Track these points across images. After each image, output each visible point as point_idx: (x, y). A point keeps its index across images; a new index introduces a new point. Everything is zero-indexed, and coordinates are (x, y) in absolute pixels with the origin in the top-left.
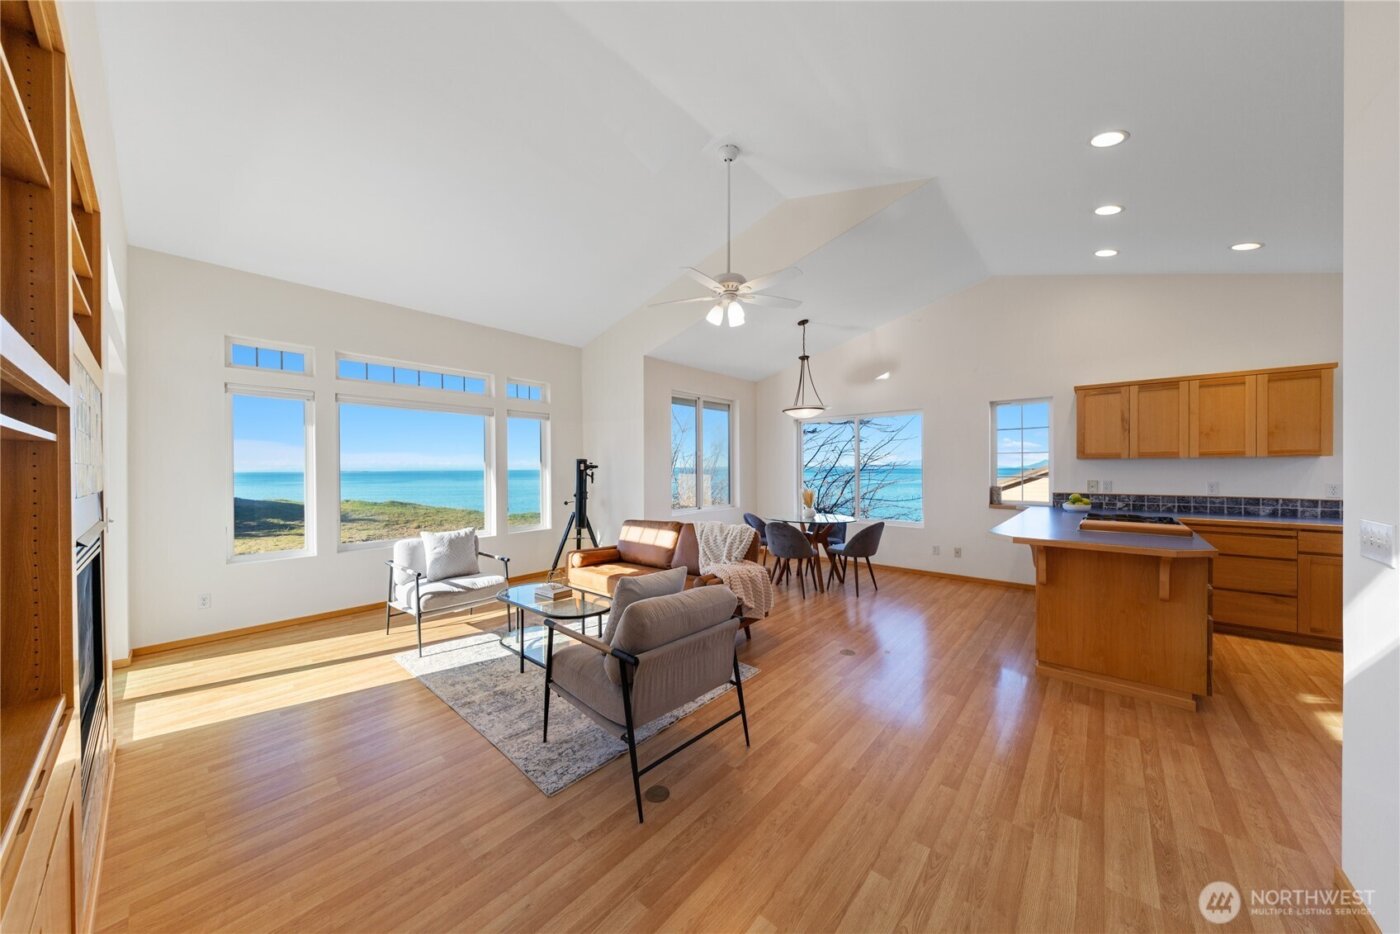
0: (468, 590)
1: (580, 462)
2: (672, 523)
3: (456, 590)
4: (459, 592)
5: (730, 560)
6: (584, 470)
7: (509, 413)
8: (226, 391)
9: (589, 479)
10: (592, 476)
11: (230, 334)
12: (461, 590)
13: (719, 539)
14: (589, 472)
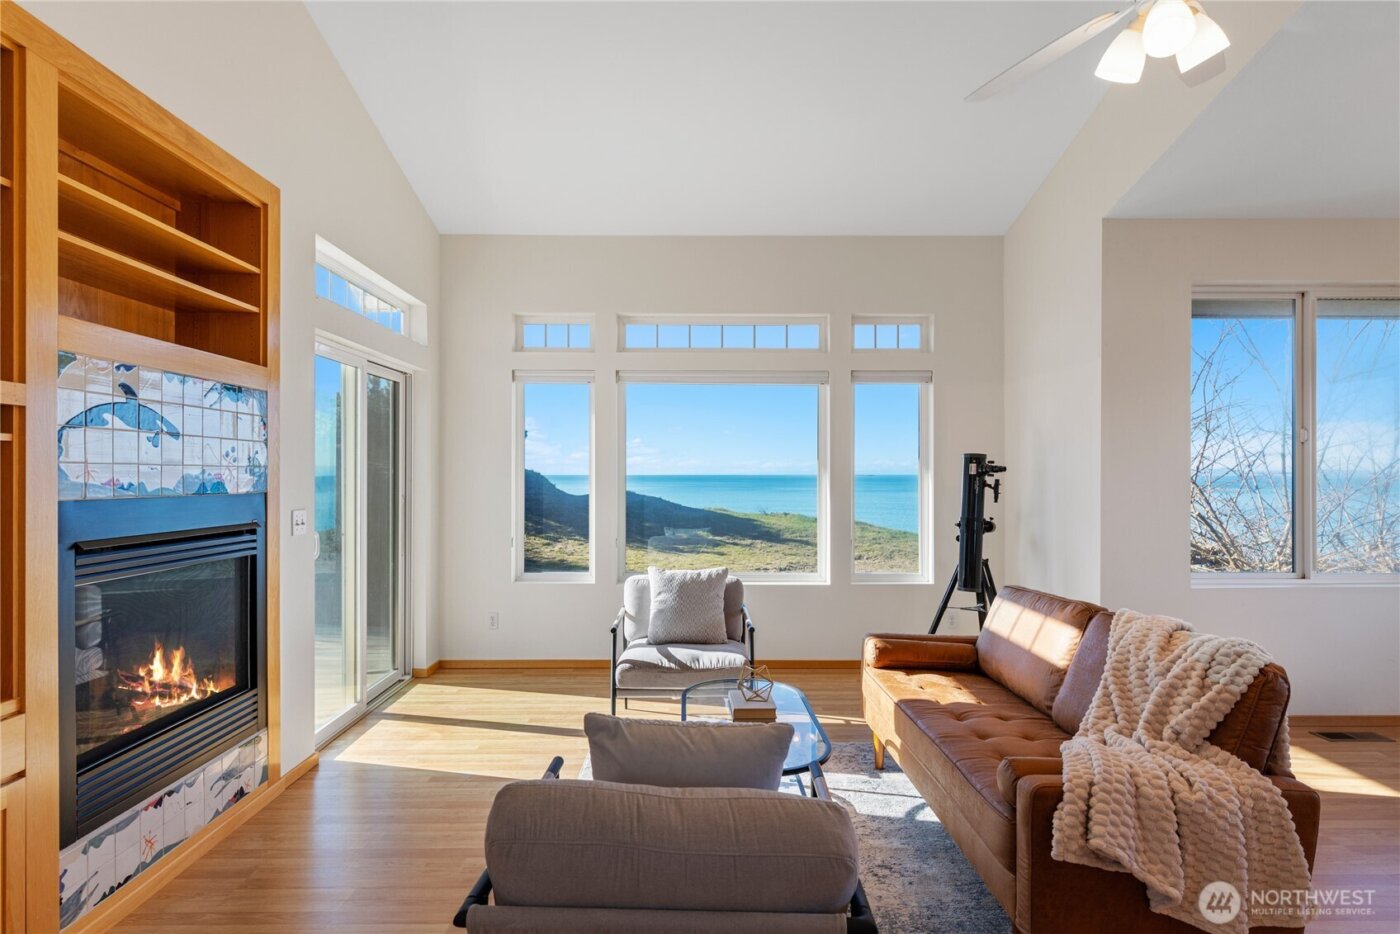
0: (683, 668)
1: (971, 459)
2: (1077, 603)
3: (666, 663)
4: (670, 669)
5: (1158, 735)
6: (980, 475)
7: (854, 375)
8: (514, 379)
9: (989, 493)
10: (996, 488)
11: (518, 313)
12: (673, 665)
13: (1153, 668)
14: (990, 480)
